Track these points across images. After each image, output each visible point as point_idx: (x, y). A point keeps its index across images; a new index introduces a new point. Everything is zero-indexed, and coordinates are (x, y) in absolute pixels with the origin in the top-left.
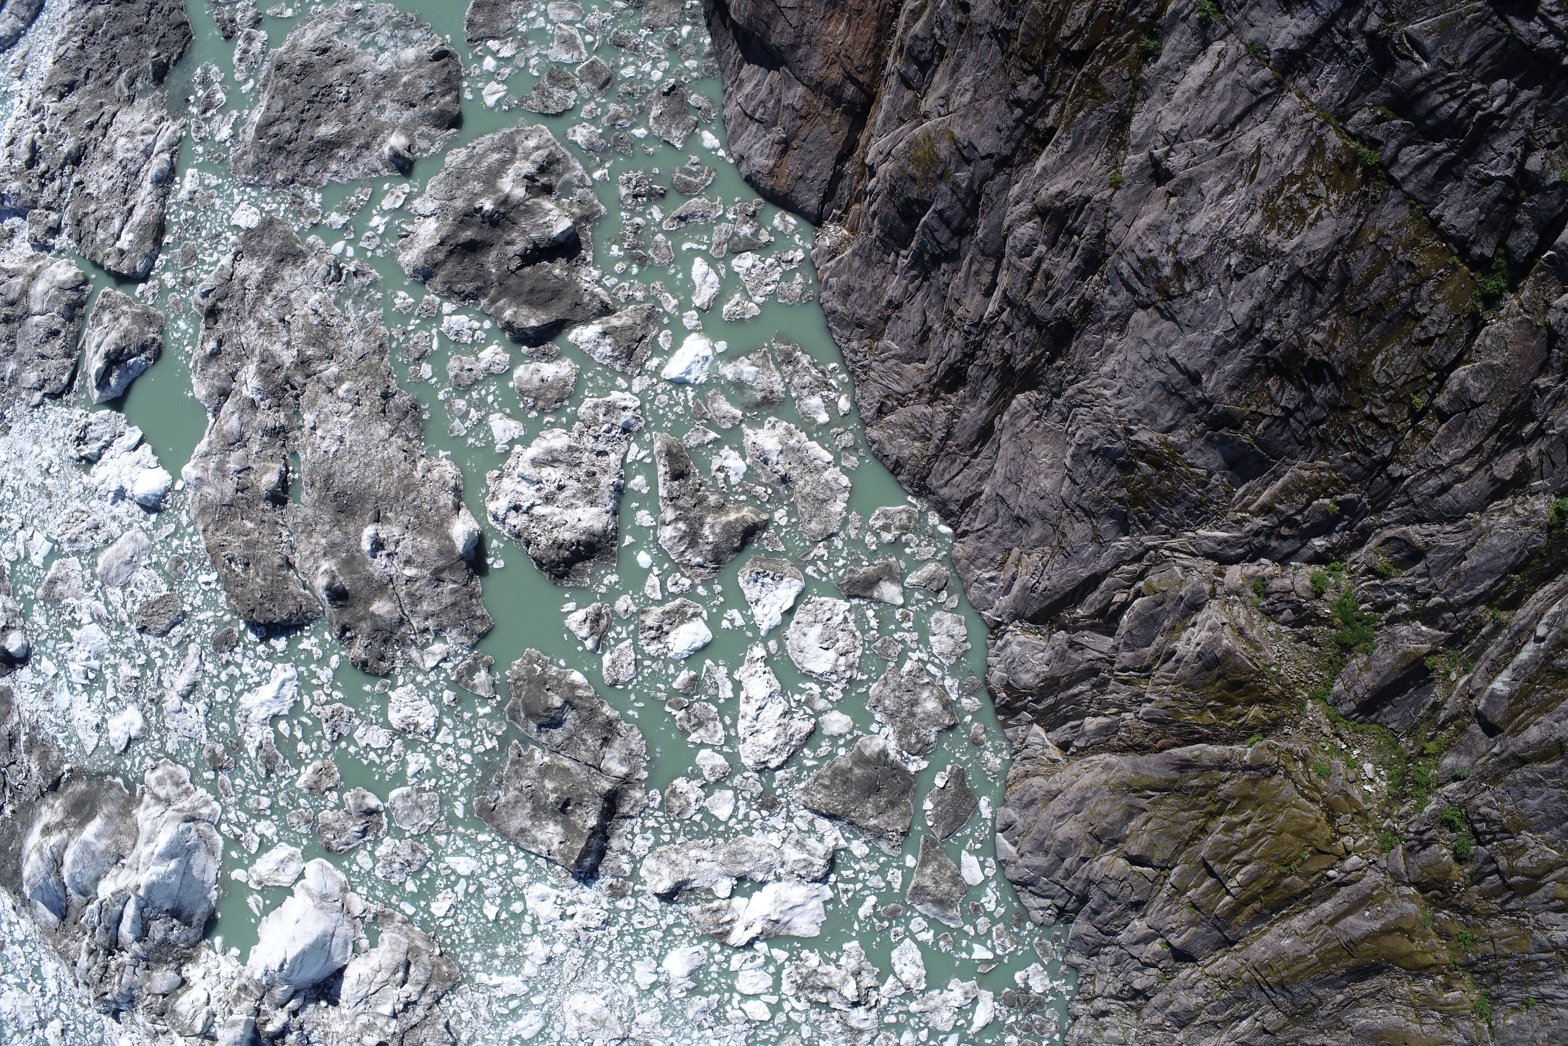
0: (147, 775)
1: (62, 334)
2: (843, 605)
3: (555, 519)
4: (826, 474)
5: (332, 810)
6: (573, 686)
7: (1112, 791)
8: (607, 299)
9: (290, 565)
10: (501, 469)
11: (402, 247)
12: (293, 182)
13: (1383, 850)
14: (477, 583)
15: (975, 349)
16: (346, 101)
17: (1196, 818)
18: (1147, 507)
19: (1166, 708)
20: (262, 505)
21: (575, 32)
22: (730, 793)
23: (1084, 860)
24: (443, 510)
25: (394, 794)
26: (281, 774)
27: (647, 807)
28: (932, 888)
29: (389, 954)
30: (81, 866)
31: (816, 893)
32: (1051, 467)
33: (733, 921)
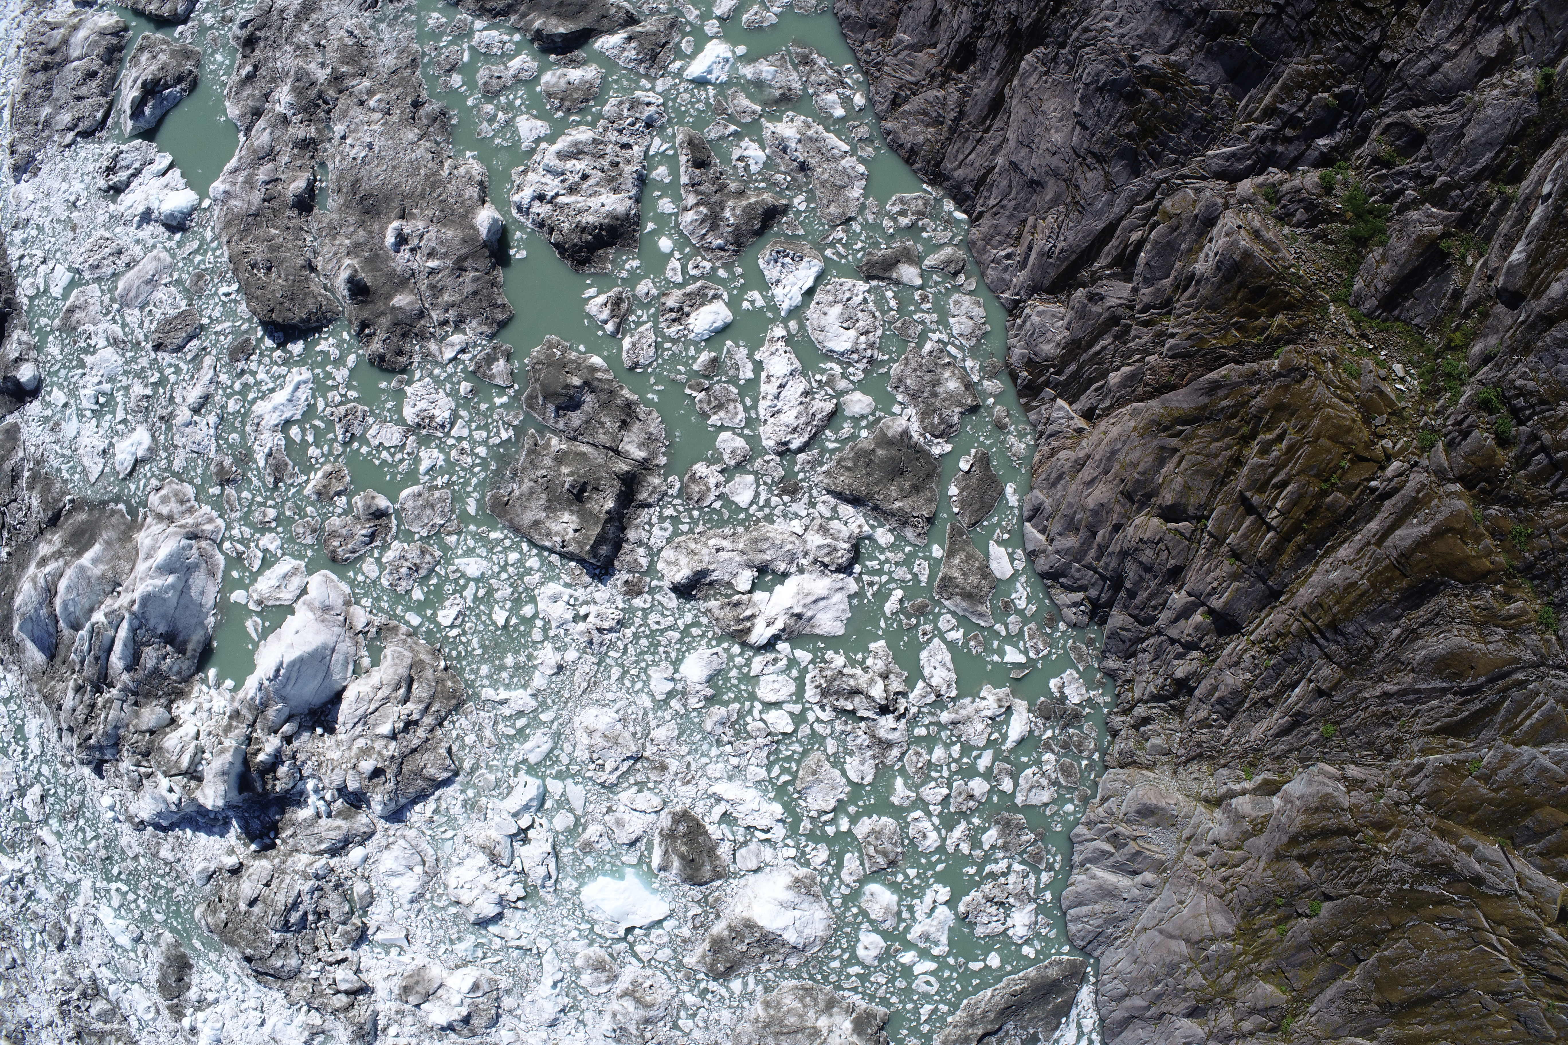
0: (151, 499)
1: (100, 75)
2: (862, 286)
3: (579, 206)
4: (843, 163)
5: (339, 516)
6: (593, 369)
7: (1142, 436)
8: (633, 11)
9: (313, 269)
10: (525, 165)
13: (1423, 450)
14: (499, 274)
15: (983, 21)
17: (1229, 447)
18: (1155, 138)
19: (1191, 335)
20: (288, 213)
22: (751, 478)
23: (1117, 528)
24: (469, 202)
25: (405, 493)
26: (289, 482)
27: (666, 494)
28: (960, 580)
29: (391, 670)
30: (74, 593)
31: (840, 585)
32: (1061, 120)
33: (753, 617)
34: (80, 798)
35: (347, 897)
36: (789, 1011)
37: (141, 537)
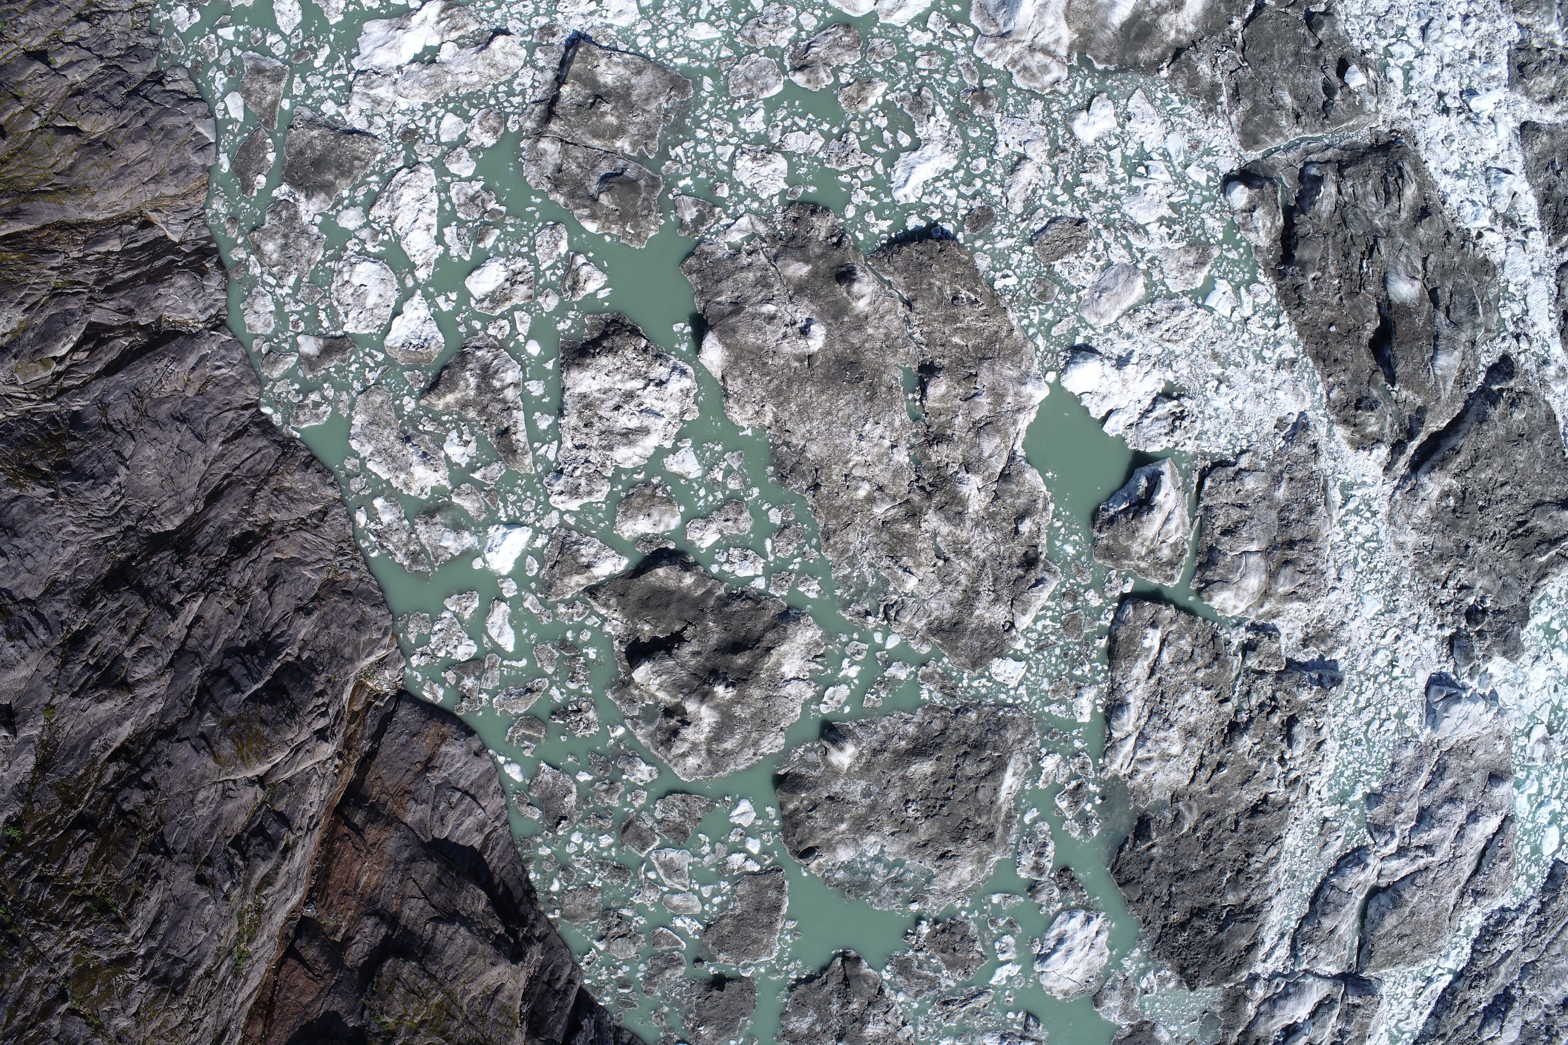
0: (1064, 75)
1: (1217, 532)
2: (349, 328)
3: (619, 377)
4: (371, 449)
5: (846, 65)
6: (593, 217)
7: (86, 187)
8: (593, 603)
9: (907, 303)
10: (684, 422)
11: (818, 645)
12: (957, 711)
14: (698, 305)
16: (908, 801)
18: (49, 434)
19: (36, 264)
20: (946, 362)
21: (668, 882)
22: (443, 139)
23: (125, 125)
24: (736, 373)
25: (777, 89)
26: (905, 93)
27: (520, 115)
28: (267, 84)
31: (365, 61)
32: (143, 467)
33: (438, 23)
37: (1067, 35)
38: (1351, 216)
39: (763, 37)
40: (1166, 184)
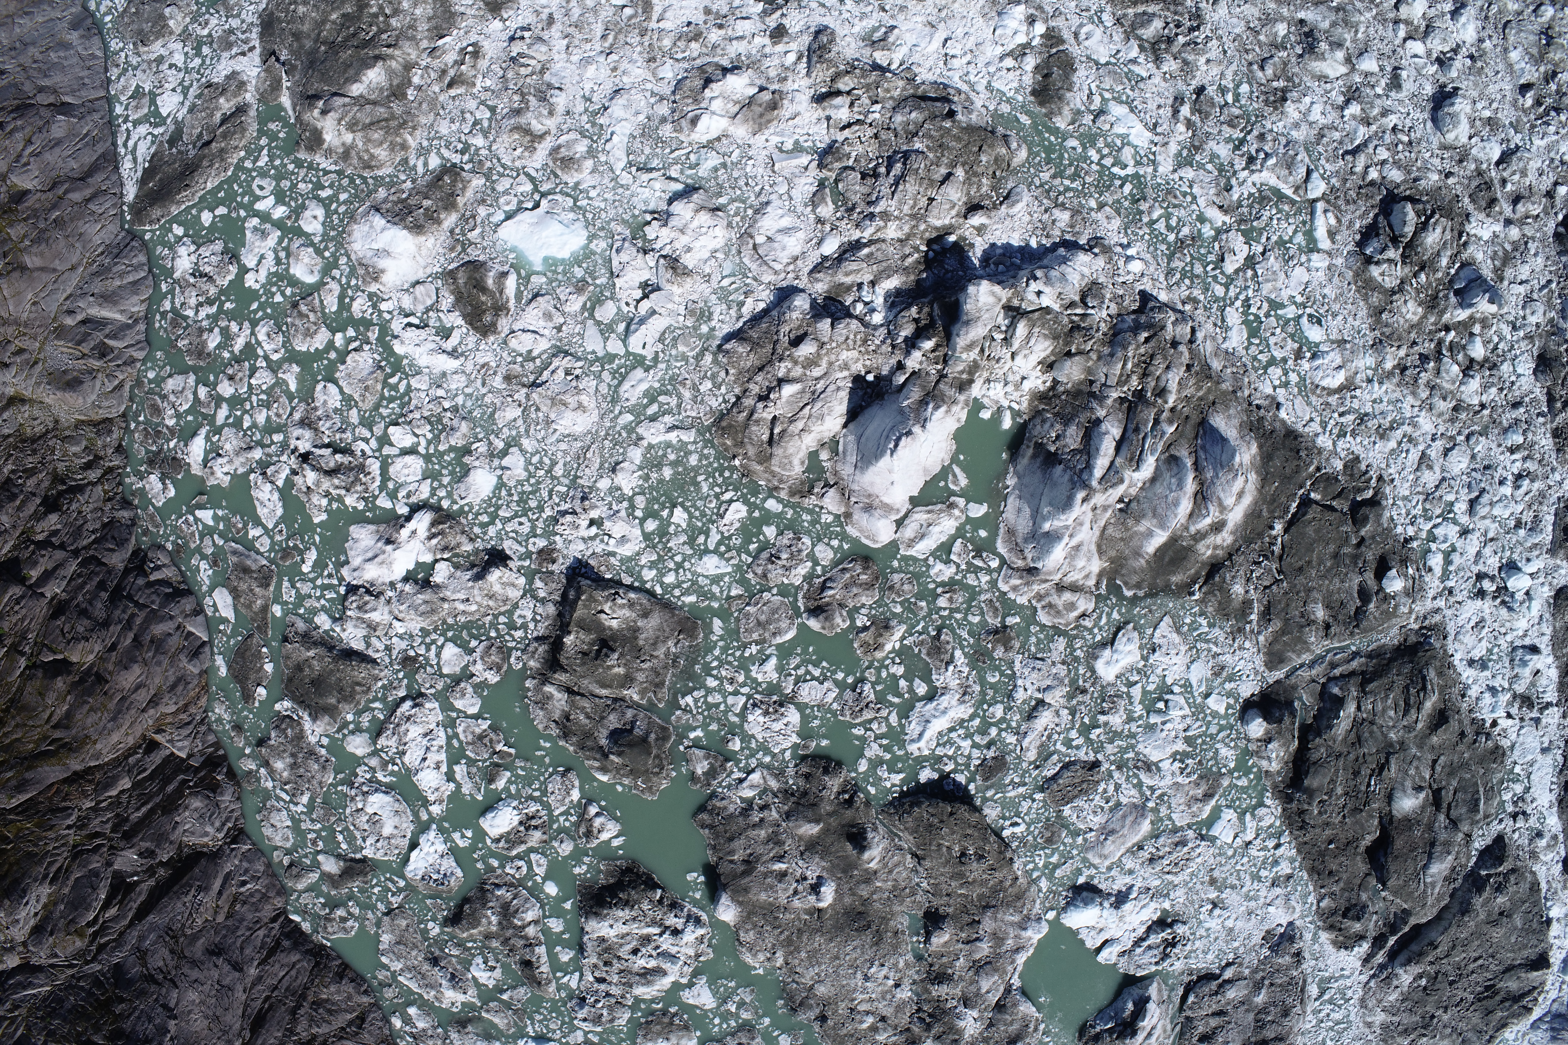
0: (1091, 606)
1: (1195, 1039)
2: (368, 852)
3: (636, 926)
4: (400, 966)
5: (863, 606)
6: (604, 770)
7: (87, 737)
9: (914, 855)
10: (699, 962)
14: (710, 858)
18: (97, 999)
19: (52, 827)
20: (950, 910)
22: (446, 671)
23: (113, 647)
24: (748, 926)
25: (790, 634)
26: (923, 637)
27: (524, 651)
28: (254, 585)
29: (791, 451)
30: (1170, 499)
31: (356, 574)
32: (189, 1013)
33: (430, 538)
34: (1173, 265)
35: (840, 198)
36: (381, 144)
37: (1096, 565)
38: (1366, 735)
39: (776, 575)
40: (1184, 717)
